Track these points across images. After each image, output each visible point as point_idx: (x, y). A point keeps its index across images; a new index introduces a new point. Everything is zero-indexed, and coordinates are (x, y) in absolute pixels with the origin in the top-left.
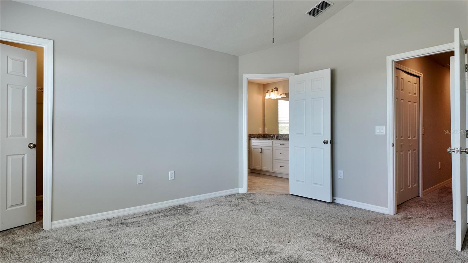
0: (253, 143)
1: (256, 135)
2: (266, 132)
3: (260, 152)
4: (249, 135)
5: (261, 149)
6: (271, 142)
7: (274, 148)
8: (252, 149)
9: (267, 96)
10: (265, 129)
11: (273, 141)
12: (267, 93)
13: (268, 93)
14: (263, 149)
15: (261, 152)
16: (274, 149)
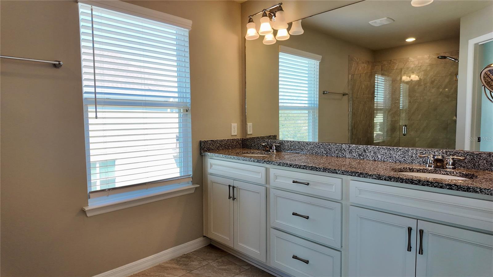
0: (211, 166)
1: (221, 141)
2: (249, 133)
3: (230, 197)
4: (201, 142)
5: (234, 187)
6: (263, 170)
7: (272, 192)
8: (209, 182)
9: (251, 32)
10: (246, 124)
11: (268, 166)
12: (250, 21)
13: (252, 21)
14: (237, 188)
15: (231, 195)
16: (272, 196)
